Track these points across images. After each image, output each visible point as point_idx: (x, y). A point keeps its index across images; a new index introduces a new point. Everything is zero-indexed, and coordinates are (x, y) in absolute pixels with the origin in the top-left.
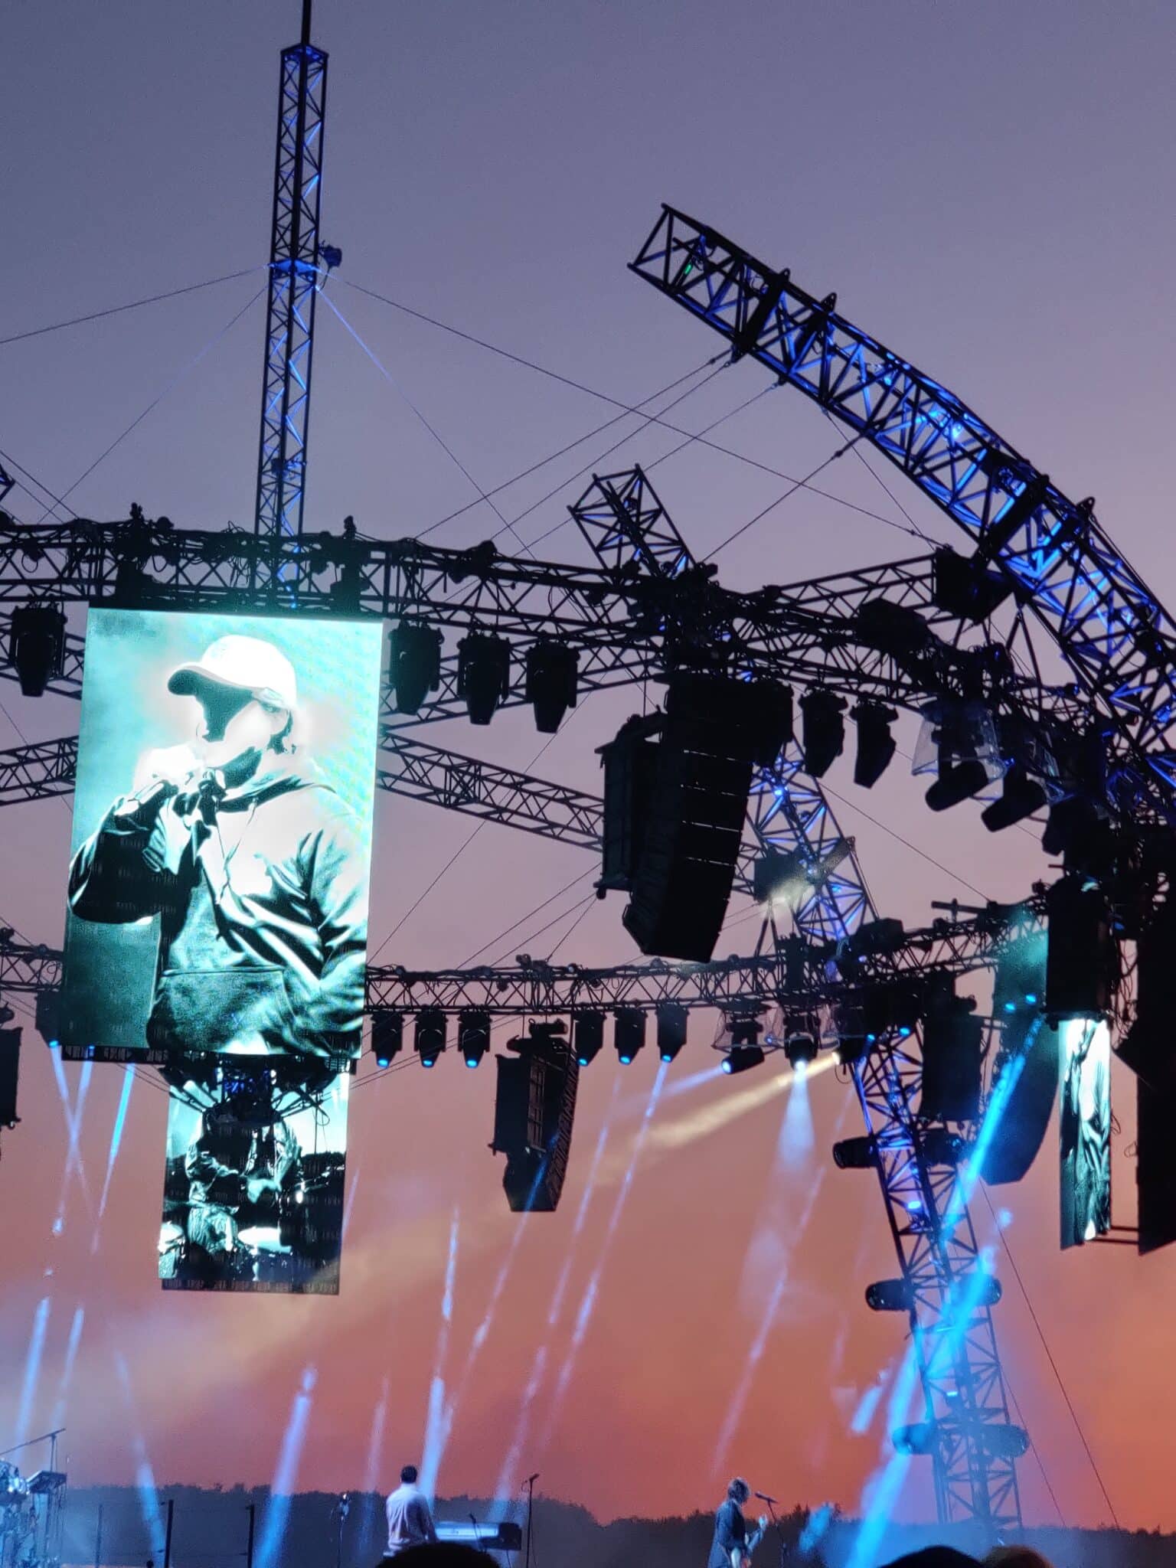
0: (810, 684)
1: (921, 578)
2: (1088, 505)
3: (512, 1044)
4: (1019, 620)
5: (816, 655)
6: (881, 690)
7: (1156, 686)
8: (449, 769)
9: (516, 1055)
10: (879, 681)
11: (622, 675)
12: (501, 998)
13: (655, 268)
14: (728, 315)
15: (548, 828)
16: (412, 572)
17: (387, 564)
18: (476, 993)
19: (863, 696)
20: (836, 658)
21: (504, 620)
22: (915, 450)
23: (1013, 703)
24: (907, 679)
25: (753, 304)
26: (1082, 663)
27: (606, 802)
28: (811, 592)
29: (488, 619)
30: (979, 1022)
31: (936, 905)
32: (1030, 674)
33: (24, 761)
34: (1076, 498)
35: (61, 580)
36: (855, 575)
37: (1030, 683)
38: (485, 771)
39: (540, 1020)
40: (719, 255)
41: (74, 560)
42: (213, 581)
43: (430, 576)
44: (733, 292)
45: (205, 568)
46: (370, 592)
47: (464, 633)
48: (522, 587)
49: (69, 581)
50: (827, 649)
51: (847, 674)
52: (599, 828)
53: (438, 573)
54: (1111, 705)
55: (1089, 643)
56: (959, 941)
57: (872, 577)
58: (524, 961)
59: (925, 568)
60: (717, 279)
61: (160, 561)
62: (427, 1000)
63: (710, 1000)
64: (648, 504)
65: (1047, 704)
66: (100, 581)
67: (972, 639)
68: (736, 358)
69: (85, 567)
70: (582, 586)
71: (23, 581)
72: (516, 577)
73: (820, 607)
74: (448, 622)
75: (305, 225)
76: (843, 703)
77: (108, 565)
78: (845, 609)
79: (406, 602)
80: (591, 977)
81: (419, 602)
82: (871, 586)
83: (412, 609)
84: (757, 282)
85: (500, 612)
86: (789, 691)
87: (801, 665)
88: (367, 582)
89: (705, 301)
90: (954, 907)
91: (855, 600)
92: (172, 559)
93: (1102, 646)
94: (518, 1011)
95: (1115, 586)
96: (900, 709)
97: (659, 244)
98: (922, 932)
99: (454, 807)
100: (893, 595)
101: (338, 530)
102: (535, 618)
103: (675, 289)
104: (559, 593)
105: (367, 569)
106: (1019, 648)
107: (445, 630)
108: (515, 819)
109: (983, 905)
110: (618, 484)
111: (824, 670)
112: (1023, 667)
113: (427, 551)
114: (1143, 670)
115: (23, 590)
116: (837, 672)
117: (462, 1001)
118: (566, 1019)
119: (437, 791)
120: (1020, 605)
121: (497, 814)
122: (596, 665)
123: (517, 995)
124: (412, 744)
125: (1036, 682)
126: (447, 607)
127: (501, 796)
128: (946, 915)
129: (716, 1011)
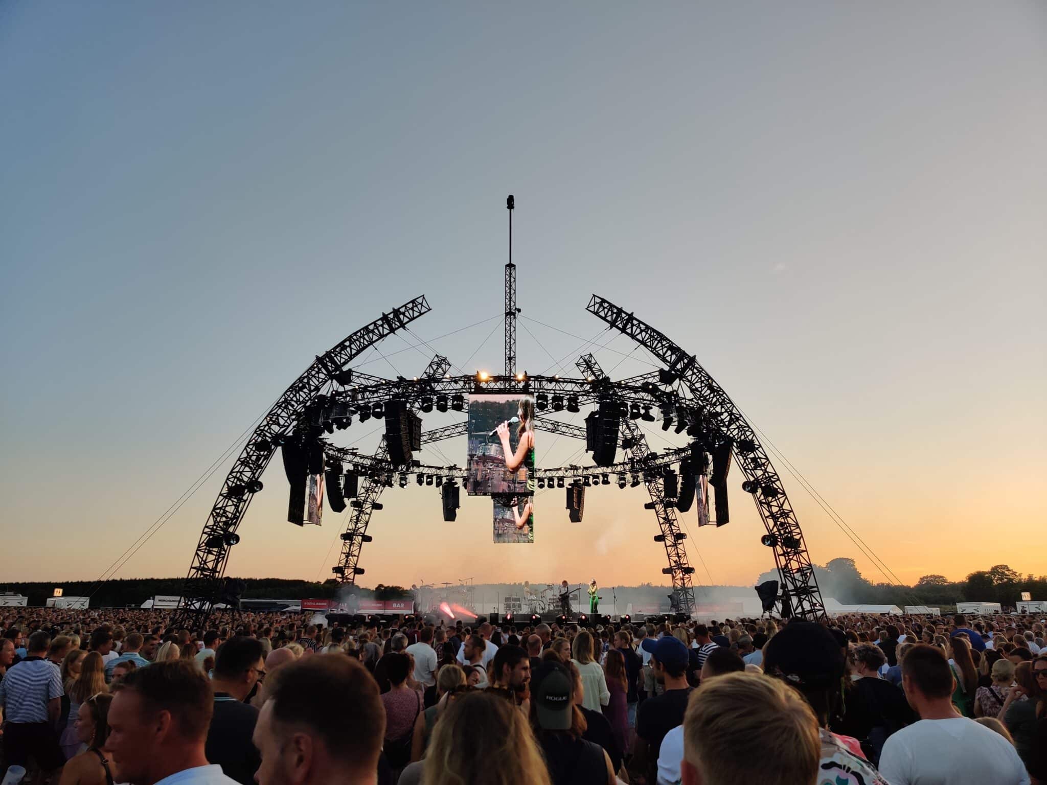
0: (632, 402)
1: (656, 376)
2: (694, 357)
3: (570, 485)
4: (680, 384)
5: (633, 395)
6: (648, 402)
7: (713, 398)
8: (552, 424)
9: (570, 487)
10: (647, 400)
11: (590, 401)
12: (566, 474)
13: (592, 309)
14: (609, 318)
15: (575, 436)
16: (540, 382)
17: (535, 381)
18: (561, 473)
19: (644, 404)
20: (637, 396)
21: (561, 392)
22: (653, 347)
23: (679, 403)
24: (654, 400)
25: (615, 315)
26: (695, 393)
27: (587, 430)
28: (631, 381)
29: (558, 392)
30: (676, 475)
31: (665, 449)
32: (683, 397)
33: (457, 427)
34: (692, 355)
35: (462, 389)
36: (641, 376)
37: (683, 399)
38: (560, 424)
39: (575, 479)
40: (606, 305)
41: (465, 383)
42: (496, 387)
43: (544, 383)
44: (610, 313)
45: (494, 384)
46: (531, 387)
47: (553, 395)
48: (565, 384)
49: (464, 389)
50: (635, 394)
52: (586, 435)
53: (546, 382)
54: (702, 402)
55: (697, 389)
56: (670, 457)
57: (645, 376)
58: (571, 466)
59: (657, 373)
60: (606, 310)
62: (550, 476)
63: (614, 472)
64: (593, 361)
65: (687, 403)
66: (471, 388)
67: (669, 389)
68: (611, 328)
69: (467, 385)
70: (578, 383)
72: (564, 382)
73: (633, 384)
74: (549, 393)
75: (513, 304)
76: (640, 406)
77: (472, 385)
78: (639, 384)
79: (539, 389)
80: (586, 468)
81: (542, 389)
82: (645, 378)
83: (541, 391)
84: (615, 311)
85: (560, 390)
87: (629, 398)
88: (530, 385)
89: (604, 316)
90: (669, 449)
91: (642, 382)
93: (700, 389)
94: (570, 477)
95: (702, 375)
96: (653, 406)
97: (592, 303)
98: (662, 455)
100: (650, 380)
102: (568, 391)
103: (596, 313)
105: (530, 382)
106: (680, 391)
107: (549, 395)
108: (567, 434)
110: (586, 357)
111: (635, 399)
112: (681, 395)
113: (543, 377)
114: (710, 394)
115: (454, 391)
117: (558, 475)
118: (581, 478)
120: (680, 380)
121: (563, 433)
122: (583, 400)
123: (571, 473)
125: (685, 398)
126: (548, 390)
127: (564, 429)
129: (615, 475)
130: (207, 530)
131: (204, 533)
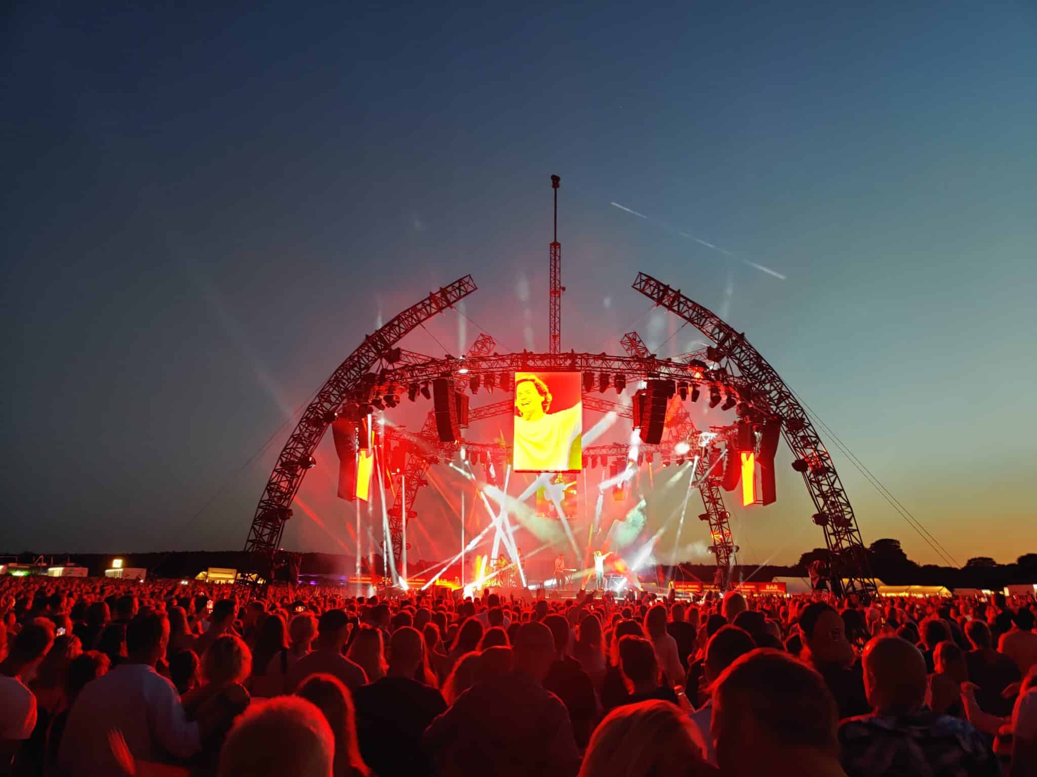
0: (679, 380)
1: (704, 353)
2: (743, 335)
4: (728, 362)
5: (680, 373)
6: (697, 380)
7: (762, 376)
8: (595, 402)
9: (614, 465)
10: (695, 378)
11: (636, 379)
12: (609, 452)
13: (638, 286)
14: (655, 296)
18: (604, 451)
19: (692, 382)
20: (685, 374)
22: (701, 324)
24: (702, 377)
25: (661, 293)
26: (743, 371)
27: (634, 408)
32: (731, 374)
33: (501, 405)
34: (740, 333)
35: (509, 367)
36: (688, 354)
37: (731, 376)
38: (604, 402)
40: (652, 282)
41: (512, 361)
42: (543, 365)
43: (591, 361)
44: (656, 291)
45: (540, 362)
46: (578, 365)
47: (599, 373)
48: (612, 362)
49: (511, 367)
50: (683, 371)
51: (688, 377)
52: (632, 414)
53: (593, 360)
54: (751, 380)
55: (745, 367)
59: (705, 351)
60: (652, 288)
61: (531, 361)
62: (594, 453)
64: (638, 339)
65: (736, 381)
66: (518, 366)
67: (717, 367)
68: (658, 305)
69: (514, 363)
70: (626, 361)
71: (501, 367)
72: (611, 360)
74: (596, 371)
75: (557, 282)
76: (688, 384)
77: (520, 363)
78: (686, 362)
79: (586, 367)
81: (588, 367)
83: (588, 369)
84: (662, 288)
85: (608, 368)
86: (674, 382)
88: (577, 363)
89: (650, 293)
91: (689, 359)
93: (748, 367)
94: (613, 455)
95: (751, 353)
96: (701, 384)
97: (639, 281)
101: (570, 352)
103: (642, 291)
104: (621, 363)
106: (728, 369)
110: (631, 336)
111: (682, 376)
112: (729, 373)
113: (590, 355)
114: (758, 372)
116: (686, 377)
120: (728, 358)
124: (588, 397)
125: (733, 376)
126: (595, 367)
129: (659, 453)
130: (262, 504)
131: (259, 507)
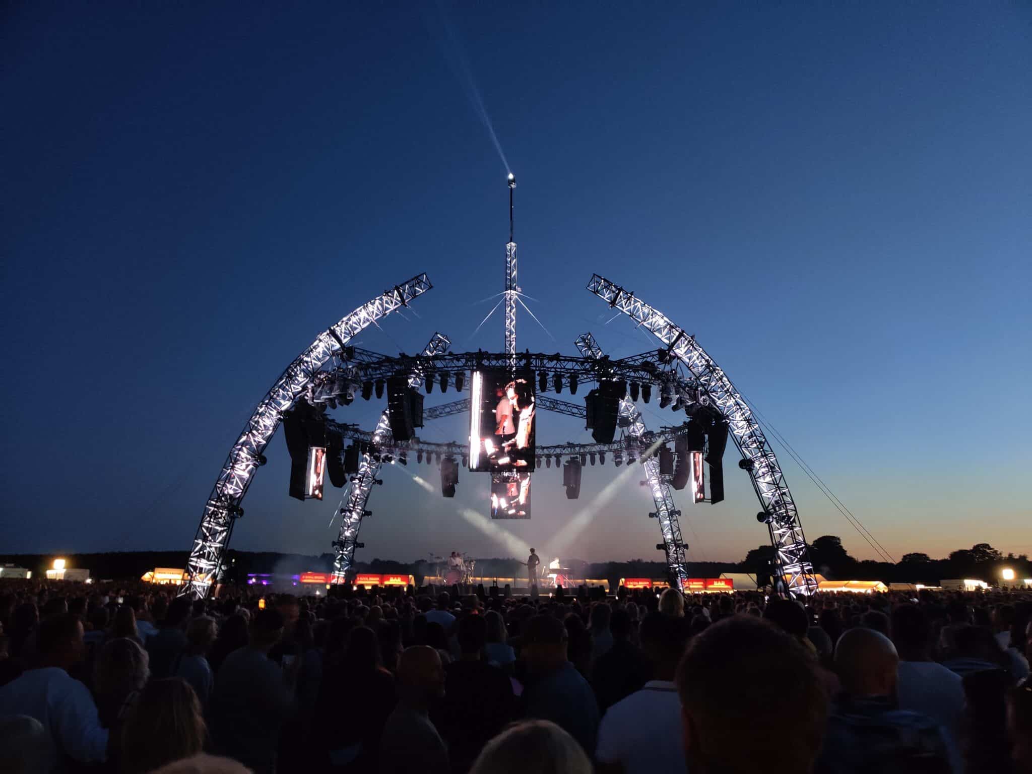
0: (631, 381)
1: (655, 355)
3: (567, 462)
5: (632, 374)
6: (648, 381)
8: (550, 402)
9: (567, 464)
10: (647, 379)
11: (589, 380)
15: (573, 414)
17: (536, 359)
18: (558, 451)
19: (643, 383)
20: (637, 375)
21: (563, 370)
23: (678, 382)
27: (587, 408)
29: (559, 370)
30: (672, 453)
31: (661, 427)
35: (464, 366)
36: (640, 355)
38: (558, 402)
39: (572, 456)
41: (467, 361)
45: (496, 362)
46: (532, 365)
47: (553, 373)
49: (466, 366)
50: (635, 373)
51: (639, 378)
53: (547, 360)
56: (667, 435)
57: (644, 355)
58: (569, 443)
61: (486, 360)
62: (548, 453)
63: (611, 450)
66: (473, 366)
69: (469, 363)
71: (456, 367)
72: (565, 360)
73: (632, 363)
74: (550, 371)
76: (639, 384)
77: (474, 362)
79: (540, 367)
80: (584, 446)
81: (543, 367)
82: (644, 358)
85: (561, 368)
86: (626, 382)
87: (629, 376)
88: (532, 363)
90: (665, 428)
91: (640, 361)
92: (488, 360)
96: (652, 385)
99: (552, 410)
100: (649, 359)
101: (525, 352)
102: (569, 369)
104: (575, 363)
105: (532, 360)
107: (550, 373)
108: (565, 412)
109: (672, 427)
113: (544, 356)
117: (555, 453)
118: (578, 456)
119: (548, 407)
122: (582, 378)
123: (566, 451)
124: (542, 397)
126: (549, 368)
127: (563, 407)
128: (664, 429)
129: (612, 453)
